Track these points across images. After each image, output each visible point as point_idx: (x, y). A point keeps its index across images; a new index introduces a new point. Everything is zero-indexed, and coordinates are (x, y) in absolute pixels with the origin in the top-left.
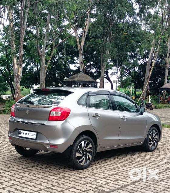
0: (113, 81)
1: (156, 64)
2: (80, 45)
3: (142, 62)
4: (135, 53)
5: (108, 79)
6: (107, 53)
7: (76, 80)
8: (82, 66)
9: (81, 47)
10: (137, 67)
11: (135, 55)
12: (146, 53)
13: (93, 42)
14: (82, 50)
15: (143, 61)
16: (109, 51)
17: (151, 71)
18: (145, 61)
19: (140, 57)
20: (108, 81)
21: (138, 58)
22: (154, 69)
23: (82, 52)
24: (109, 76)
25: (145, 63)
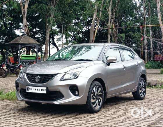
0: (59, 45)
1: (98, 31)
2: (24, 9)
3: (85, 29)
4: (79, 20)
5: (54, 44)
6: (51, 16)
7: (20, 43)
8: (26, 29)
9: (24, 11)
10: (82, 34)
11: (79, 22)
12: (89, 20)
13: (37, 6)
14: (26, 14)
15: (87, 28)
16: (53, 15)
17: (95, 36)
18: (89, 28)
19: (83, 24)
20: (54, 46)
21: (82, 25)
22: (97, 34)
23: (26, 16)
24: (55, 42)
25: (89, 30)
